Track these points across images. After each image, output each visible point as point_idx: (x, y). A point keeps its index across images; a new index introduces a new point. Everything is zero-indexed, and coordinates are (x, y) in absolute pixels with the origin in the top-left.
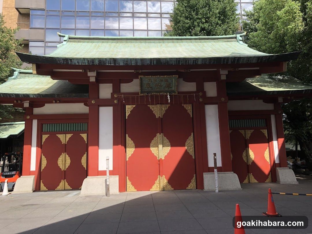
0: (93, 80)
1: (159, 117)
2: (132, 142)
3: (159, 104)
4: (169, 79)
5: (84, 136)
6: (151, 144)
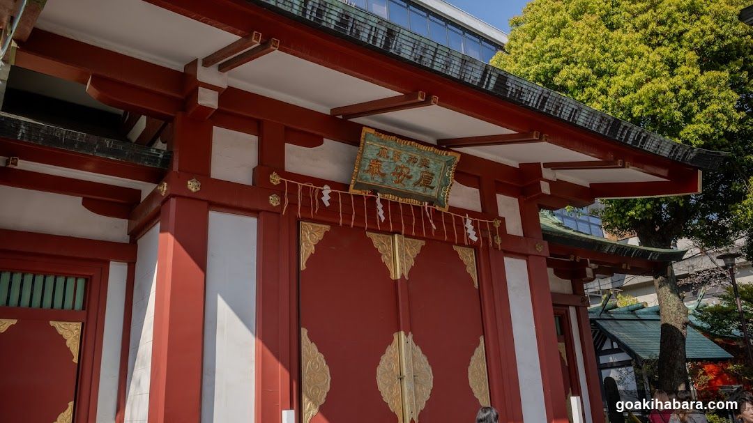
0: (208, 99)
1: (402, 276)
2: (320, 357)
3: (399, 233)
4: (431, 161)
5: (70, 332)
6: (379, 370)
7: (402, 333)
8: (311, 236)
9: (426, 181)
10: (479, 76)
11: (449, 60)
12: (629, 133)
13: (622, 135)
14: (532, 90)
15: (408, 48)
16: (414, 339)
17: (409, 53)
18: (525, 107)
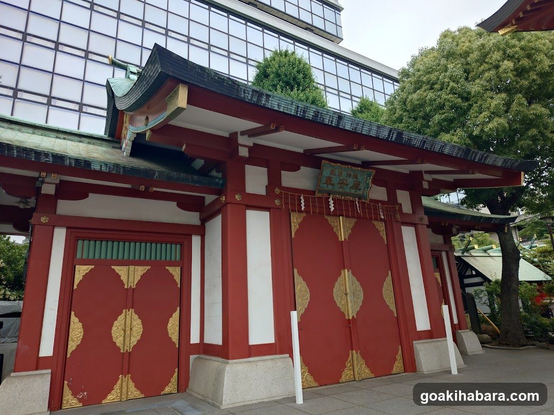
0: (243, 152)
1: (345, 239)
2: (304, 284)
3: (342, 216)
4: (359, 175)
5: (175, 272)
6: (335, 290)
7: (346, 270)
8: (296, 220)
9: (356, 186)
10: (387, 134)
11: (370, 128)
12: (476, 155)
13: (471, 157)
14: (417, 138)
15: (349, 124)
16: (352, 273)
17: (350, 127)
18: (414, 147)
